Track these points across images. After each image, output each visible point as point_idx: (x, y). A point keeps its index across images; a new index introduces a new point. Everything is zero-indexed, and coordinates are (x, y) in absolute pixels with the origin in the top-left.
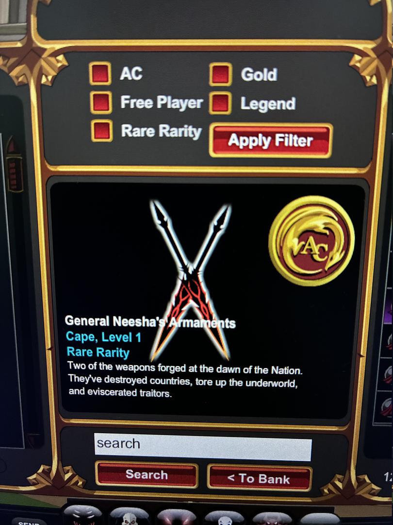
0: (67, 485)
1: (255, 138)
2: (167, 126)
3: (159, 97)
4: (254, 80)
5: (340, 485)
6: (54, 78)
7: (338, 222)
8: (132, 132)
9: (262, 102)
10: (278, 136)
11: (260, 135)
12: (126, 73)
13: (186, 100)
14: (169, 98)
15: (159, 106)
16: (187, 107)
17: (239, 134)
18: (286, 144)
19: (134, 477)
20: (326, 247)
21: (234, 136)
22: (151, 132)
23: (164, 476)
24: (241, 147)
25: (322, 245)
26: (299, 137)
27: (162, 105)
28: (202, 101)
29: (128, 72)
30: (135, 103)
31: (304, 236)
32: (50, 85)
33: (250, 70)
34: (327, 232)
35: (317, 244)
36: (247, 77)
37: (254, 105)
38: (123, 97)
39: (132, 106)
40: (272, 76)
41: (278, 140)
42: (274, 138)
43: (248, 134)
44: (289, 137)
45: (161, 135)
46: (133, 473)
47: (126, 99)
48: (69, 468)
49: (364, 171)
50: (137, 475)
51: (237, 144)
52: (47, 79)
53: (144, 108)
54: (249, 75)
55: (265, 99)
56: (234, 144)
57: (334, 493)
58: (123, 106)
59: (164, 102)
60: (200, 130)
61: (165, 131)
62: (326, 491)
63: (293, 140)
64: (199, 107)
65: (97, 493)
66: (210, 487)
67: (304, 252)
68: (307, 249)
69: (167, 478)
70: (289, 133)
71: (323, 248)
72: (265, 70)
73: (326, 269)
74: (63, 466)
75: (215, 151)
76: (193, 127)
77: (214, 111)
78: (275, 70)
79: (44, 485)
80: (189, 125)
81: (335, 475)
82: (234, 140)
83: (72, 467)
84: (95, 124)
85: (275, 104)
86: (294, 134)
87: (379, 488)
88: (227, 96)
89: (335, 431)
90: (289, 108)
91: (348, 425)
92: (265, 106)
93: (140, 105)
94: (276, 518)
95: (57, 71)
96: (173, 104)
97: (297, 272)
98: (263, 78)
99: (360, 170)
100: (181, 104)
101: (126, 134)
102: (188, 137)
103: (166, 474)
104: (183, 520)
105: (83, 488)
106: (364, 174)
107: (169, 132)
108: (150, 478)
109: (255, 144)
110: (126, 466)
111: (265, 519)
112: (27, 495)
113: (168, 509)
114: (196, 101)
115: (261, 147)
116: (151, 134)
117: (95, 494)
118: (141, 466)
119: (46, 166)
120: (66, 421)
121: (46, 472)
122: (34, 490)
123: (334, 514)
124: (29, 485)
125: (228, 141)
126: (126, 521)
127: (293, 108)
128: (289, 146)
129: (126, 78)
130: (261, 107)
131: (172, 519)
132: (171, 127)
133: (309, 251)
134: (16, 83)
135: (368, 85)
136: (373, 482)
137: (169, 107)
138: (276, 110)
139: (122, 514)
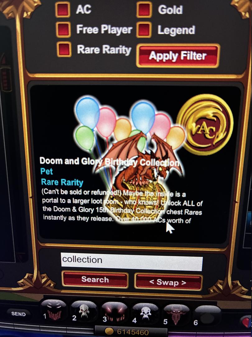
0: (44, 286)
1: (167, 54)
2: (108, 46)
3: (103, 26)
4: (167, 14)
5: (221, 287)
6: (32, 13)
7: (223, 112)
8: (84, 50)
9: (172, 29)
10: (183, 52)
11: (171, 52)
12: (80, 9)
13: (121, 28)
14: (110, 26)
15: (103, 32)
16: (122, 33)
17: (157, 52)
18: (188, 58)
19: (87, 281)
20: (214, 129)
21: (153, 53)
22: (97, 50)
23: (107, 280)
24: (158, 61)
25: (212, 128)
26: (197, 53)
27: (105, 31)
28: (131, 28)
29: (81, 8)
30: (86, 30)
31: (199, 121)
32: (29, 18)
33: (164, 6)
34: (215, 119)
35: (208, 127)
36: (162, 11)
37: (167, 31)
38: (78, 26)
39: (84, 32)
40: (179, 11)
41: (183, 56)
42: (180, 55)
43: (163, 52)
44: (190, 54)
45: (104, 52)
46: (86, 279)
47: (80, 27)
48: (45, 275)
49: (240, 77)
50: (89, 280)
51: (155, 58)
52: (28, 15)
53: (93, 33)
54: (163, 10)
55: (174, 27)
56: (153, 59)
57: (217, 292)
58: (78, 32)
59: (106, 29)
60: (130, 49)
61: (107, 50)
62: (212, 291)
63: (193, 56)
64: (129, 32)
65: (63, 291)
66: (136, 287)
67: (200, 132)
68: (202, 131)
69: (108, 282)
70: (190, 51)
71: (212, 130)
72: (175, 7)
73: (214, 143)
74: (41, 274)
75: (140, 63)
76: (126, 47)
77: (139, 35)
78: (181, 7)
79: (29, 286)
80: (123, 45)
81: (218, 280)
82: (153, 55)
83: (47, 274)
84: (60, 45)
85: (181, 31)
86: (193, 51)
87: (247, 290)
88: (148, 25)
89: (218, 251)
90: (191, 33)
91: (227, 247)
92: (174, 32)
93: (90, 31)
94: (179, 308)
95: (34, 9)
96: (112, 31)
97: (195, 146)
98: (173, 12)
99: (238, 76)
100: (117, 31)
101: (81, 51)
102: (122, 54)
103: (108, 279)
104: (118, 309)
105: (54, 288)
106: (241, 79)
107: (109, 50)
108: (97, 281)
109: (167, 59)
110: (82, 274)
111: (172, 309)
112: (17, 293)
113: (108, 302)
114: (128, 29)
115: (171, 60)
116: (97, 51)
117: (61, 292)
118: (91, 274)
119: (27, 74)
120: (42, 245)
121: (30, 277)
122: (22, 290)
123: (217, 306)
124: (19, 287)
125: (149, 57)
126: (82, 310)
127: (193, 33)
128: (190, 60)
129: (80, 13)
130: (172, 33)
131: (111, 308)
132: (111, 47)
133: (203, 131)
134: (7, 17)
135: (243, 18)
136: (243, 285)
137: (109, 32)
138: (182, 34)
139: (79, 305)
